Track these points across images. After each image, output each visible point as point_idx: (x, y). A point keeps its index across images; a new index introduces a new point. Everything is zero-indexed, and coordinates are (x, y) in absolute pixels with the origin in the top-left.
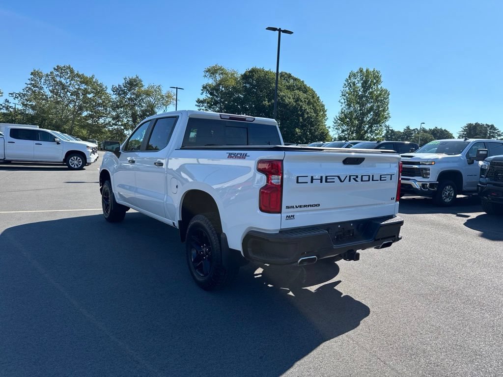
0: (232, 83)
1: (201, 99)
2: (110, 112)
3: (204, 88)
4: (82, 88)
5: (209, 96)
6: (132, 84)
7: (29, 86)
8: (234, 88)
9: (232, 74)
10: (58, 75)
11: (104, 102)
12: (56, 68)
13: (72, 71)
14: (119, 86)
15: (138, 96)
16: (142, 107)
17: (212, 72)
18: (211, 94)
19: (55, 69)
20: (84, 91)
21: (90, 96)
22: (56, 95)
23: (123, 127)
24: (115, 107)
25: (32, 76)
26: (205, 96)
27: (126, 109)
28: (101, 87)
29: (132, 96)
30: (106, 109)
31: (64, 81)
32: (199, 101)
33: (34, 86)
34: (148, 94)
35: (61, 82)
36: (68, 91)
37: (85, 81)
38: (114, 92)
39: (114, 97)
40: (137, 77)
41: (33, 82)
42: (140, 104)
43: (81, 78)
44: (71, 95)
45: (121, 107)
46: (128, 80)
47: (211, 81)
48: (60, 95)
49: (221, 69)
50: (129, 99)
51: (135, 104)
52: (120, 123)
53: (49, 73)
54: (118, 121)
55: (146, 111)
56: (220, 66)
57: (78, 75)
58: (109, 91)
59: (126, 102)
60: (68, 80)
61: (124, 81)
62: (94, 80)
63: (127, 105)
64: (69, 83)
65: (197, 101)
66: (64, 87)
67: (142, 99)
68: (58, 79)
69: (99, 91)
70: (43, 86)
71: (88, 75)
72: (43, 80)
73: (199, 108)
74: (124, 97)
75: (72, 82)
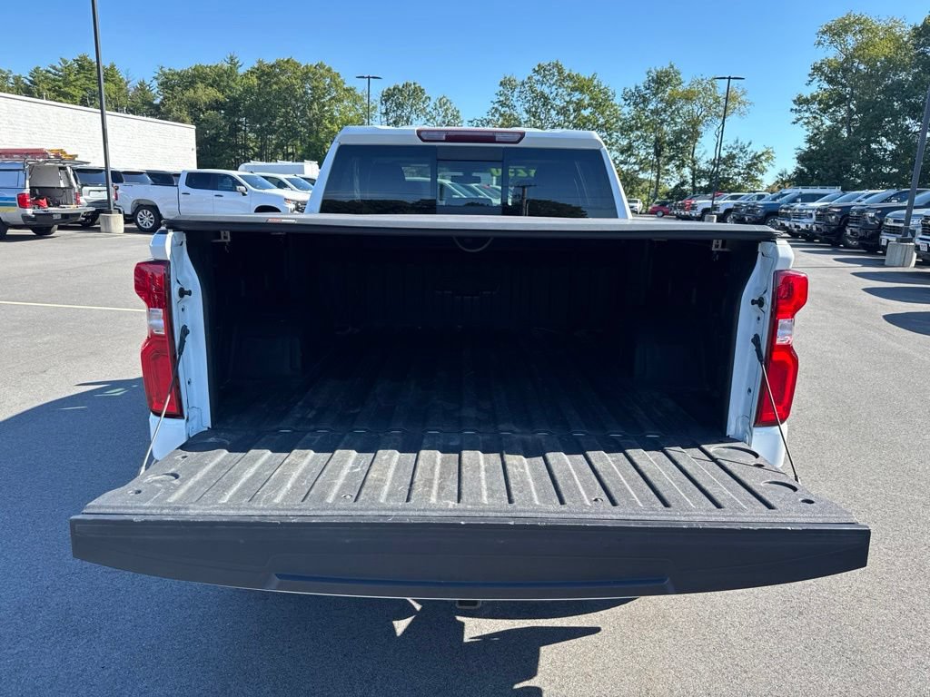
0: (884, 50)
1: (807, 94)
2: (617, 140)
3: (817, 69)
4: (574, 99)
5: (826, 86)
6: (660, 81)
7: (496, 105)
8: (889, 60)
9: (888, 30)
10: (539, 80)
11: (607, 121)
12: (537, 69)
13: (560, 72)
14: (636, 87)
15: (670, 103)
16: (676, 123)
17: (837, 31)
18: (830, 81)
19: (535, 71)
20: (577, 104)
21: (586, 113)
22: (534, 116)
23: (637, 168)
24: (627, 129)
25: (501, 88)
26: (818, 87)
27: (646, 131)
28: (605, 93)
29: (659, 105)
30: (610, 135)
31: (546, 90)
32: (801, 101)
33: (503, 104)
34: (688, 97)
35: (542, 94)
36: (552, 107)
37: (581, 87)
38: (626, 100)
39: (626, 110)
40: (672, 67)
41: (502, 99)
42: (672, 119)
43: (575, 82)
44: (558, 114)
45: (637, 129)
46: (654, 74)
47: (832, 53)
48: (539, 116)
49: (858, 21)
50: (652, 112)
51: (663, 121)
52: (633, 160)
53: (526, 80)
54: (629, 156)
55: (682, 132)
56: (857, 14)
57: (570, 77)
58: (618, 100)
59: (646, 117)
60: (555, 87)
61: (645, 78)
62: (595, 83)
63: (647, 125)
64: (554, 94)
65: (795, 101)
66: (546, 100)
67: (678, 110)
68: (538, 88)
69: (600, 104)
70: (516, 104)
71: (586, 75)
72: (516, 94)
73: (797, 116)
74: (644, 109)
75: (560, 91)
